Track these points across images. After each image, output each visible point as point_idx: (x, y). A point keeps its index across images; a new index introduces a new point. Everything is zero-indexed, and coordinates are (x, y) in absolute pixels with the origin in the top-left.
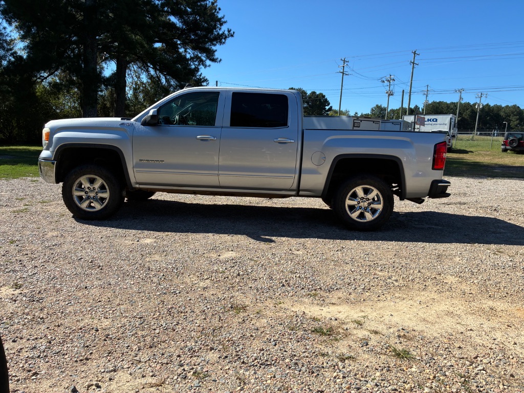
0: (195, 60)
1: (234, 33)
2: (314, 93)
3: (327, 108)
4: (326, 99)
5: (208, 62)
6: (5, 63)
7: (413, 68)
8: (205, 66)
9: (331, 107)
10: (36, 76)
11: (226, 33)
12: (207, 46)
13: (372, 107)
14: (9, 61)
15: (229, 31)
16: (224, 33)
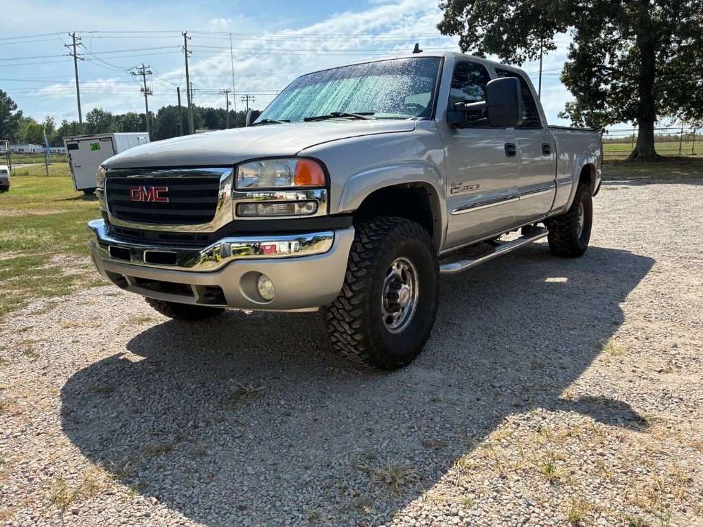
7: (186, 56)
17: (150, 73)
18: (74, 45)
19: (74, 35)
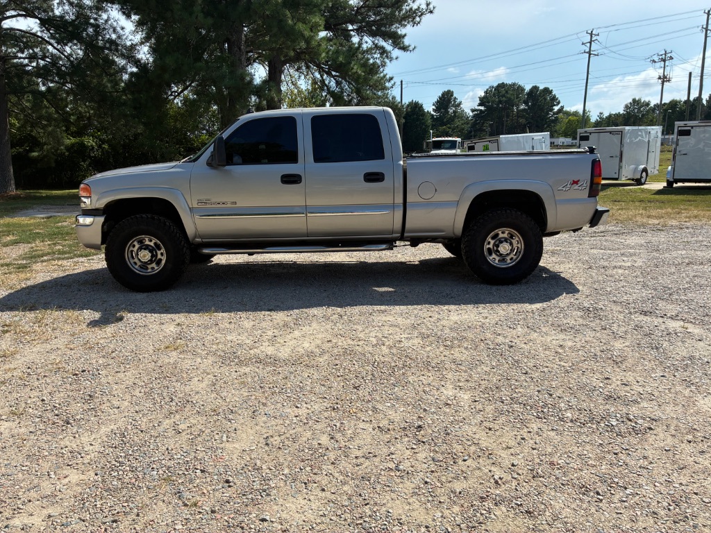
0: (374, 52)
1: (434, 8)
2: (535, 88)
3: (556, 108)
4: (555, 96)
5: (396, 53)
6: (126, 77)
7: (706, 37)
8: (391, 59)
9: (562, 107)
10: (167, 93)
11: (424, 6)
12: (393, 28)
13: (626, 103)
14: (132, 74)
15: (428, 5)
16: (419, 7)
17: (671, 58)
18: (590, 43)
19: (592, 32)
